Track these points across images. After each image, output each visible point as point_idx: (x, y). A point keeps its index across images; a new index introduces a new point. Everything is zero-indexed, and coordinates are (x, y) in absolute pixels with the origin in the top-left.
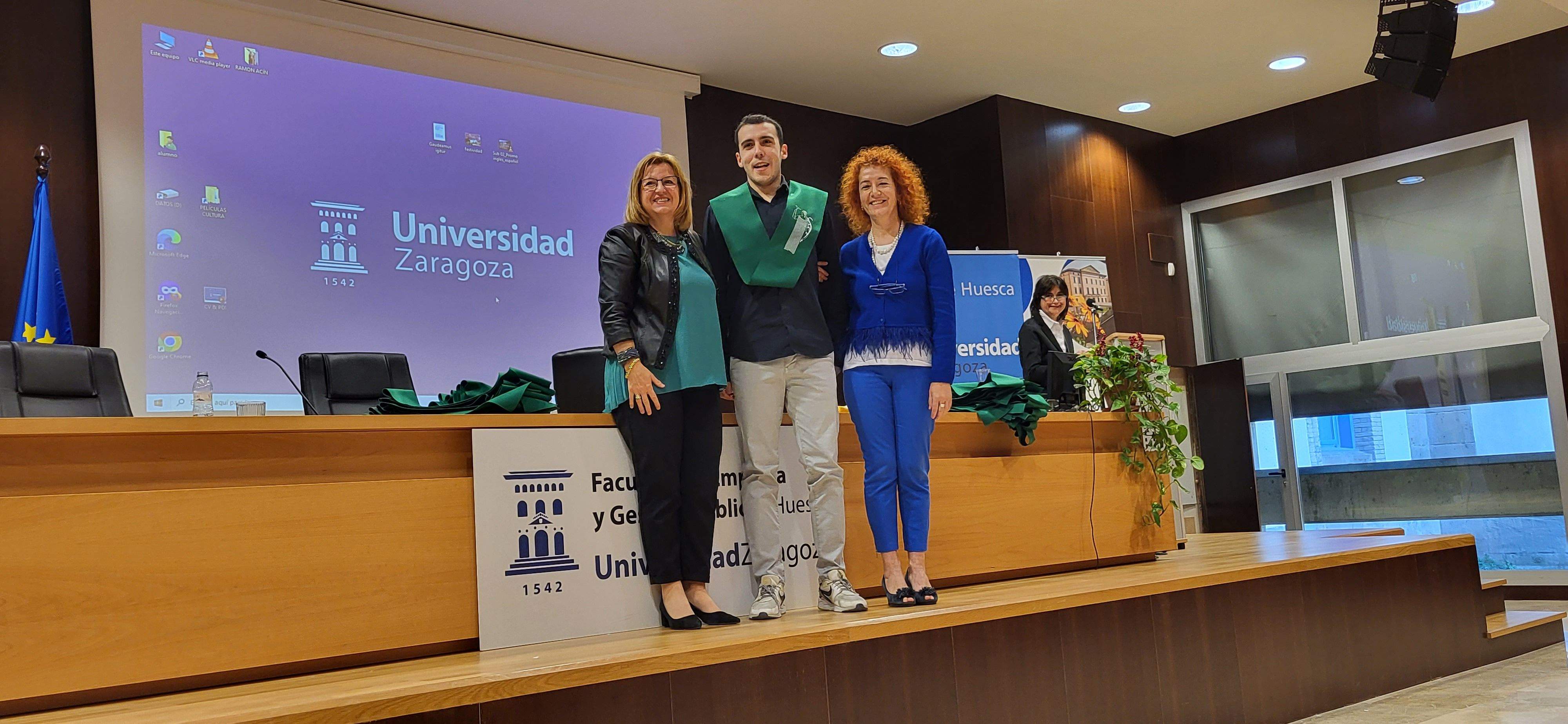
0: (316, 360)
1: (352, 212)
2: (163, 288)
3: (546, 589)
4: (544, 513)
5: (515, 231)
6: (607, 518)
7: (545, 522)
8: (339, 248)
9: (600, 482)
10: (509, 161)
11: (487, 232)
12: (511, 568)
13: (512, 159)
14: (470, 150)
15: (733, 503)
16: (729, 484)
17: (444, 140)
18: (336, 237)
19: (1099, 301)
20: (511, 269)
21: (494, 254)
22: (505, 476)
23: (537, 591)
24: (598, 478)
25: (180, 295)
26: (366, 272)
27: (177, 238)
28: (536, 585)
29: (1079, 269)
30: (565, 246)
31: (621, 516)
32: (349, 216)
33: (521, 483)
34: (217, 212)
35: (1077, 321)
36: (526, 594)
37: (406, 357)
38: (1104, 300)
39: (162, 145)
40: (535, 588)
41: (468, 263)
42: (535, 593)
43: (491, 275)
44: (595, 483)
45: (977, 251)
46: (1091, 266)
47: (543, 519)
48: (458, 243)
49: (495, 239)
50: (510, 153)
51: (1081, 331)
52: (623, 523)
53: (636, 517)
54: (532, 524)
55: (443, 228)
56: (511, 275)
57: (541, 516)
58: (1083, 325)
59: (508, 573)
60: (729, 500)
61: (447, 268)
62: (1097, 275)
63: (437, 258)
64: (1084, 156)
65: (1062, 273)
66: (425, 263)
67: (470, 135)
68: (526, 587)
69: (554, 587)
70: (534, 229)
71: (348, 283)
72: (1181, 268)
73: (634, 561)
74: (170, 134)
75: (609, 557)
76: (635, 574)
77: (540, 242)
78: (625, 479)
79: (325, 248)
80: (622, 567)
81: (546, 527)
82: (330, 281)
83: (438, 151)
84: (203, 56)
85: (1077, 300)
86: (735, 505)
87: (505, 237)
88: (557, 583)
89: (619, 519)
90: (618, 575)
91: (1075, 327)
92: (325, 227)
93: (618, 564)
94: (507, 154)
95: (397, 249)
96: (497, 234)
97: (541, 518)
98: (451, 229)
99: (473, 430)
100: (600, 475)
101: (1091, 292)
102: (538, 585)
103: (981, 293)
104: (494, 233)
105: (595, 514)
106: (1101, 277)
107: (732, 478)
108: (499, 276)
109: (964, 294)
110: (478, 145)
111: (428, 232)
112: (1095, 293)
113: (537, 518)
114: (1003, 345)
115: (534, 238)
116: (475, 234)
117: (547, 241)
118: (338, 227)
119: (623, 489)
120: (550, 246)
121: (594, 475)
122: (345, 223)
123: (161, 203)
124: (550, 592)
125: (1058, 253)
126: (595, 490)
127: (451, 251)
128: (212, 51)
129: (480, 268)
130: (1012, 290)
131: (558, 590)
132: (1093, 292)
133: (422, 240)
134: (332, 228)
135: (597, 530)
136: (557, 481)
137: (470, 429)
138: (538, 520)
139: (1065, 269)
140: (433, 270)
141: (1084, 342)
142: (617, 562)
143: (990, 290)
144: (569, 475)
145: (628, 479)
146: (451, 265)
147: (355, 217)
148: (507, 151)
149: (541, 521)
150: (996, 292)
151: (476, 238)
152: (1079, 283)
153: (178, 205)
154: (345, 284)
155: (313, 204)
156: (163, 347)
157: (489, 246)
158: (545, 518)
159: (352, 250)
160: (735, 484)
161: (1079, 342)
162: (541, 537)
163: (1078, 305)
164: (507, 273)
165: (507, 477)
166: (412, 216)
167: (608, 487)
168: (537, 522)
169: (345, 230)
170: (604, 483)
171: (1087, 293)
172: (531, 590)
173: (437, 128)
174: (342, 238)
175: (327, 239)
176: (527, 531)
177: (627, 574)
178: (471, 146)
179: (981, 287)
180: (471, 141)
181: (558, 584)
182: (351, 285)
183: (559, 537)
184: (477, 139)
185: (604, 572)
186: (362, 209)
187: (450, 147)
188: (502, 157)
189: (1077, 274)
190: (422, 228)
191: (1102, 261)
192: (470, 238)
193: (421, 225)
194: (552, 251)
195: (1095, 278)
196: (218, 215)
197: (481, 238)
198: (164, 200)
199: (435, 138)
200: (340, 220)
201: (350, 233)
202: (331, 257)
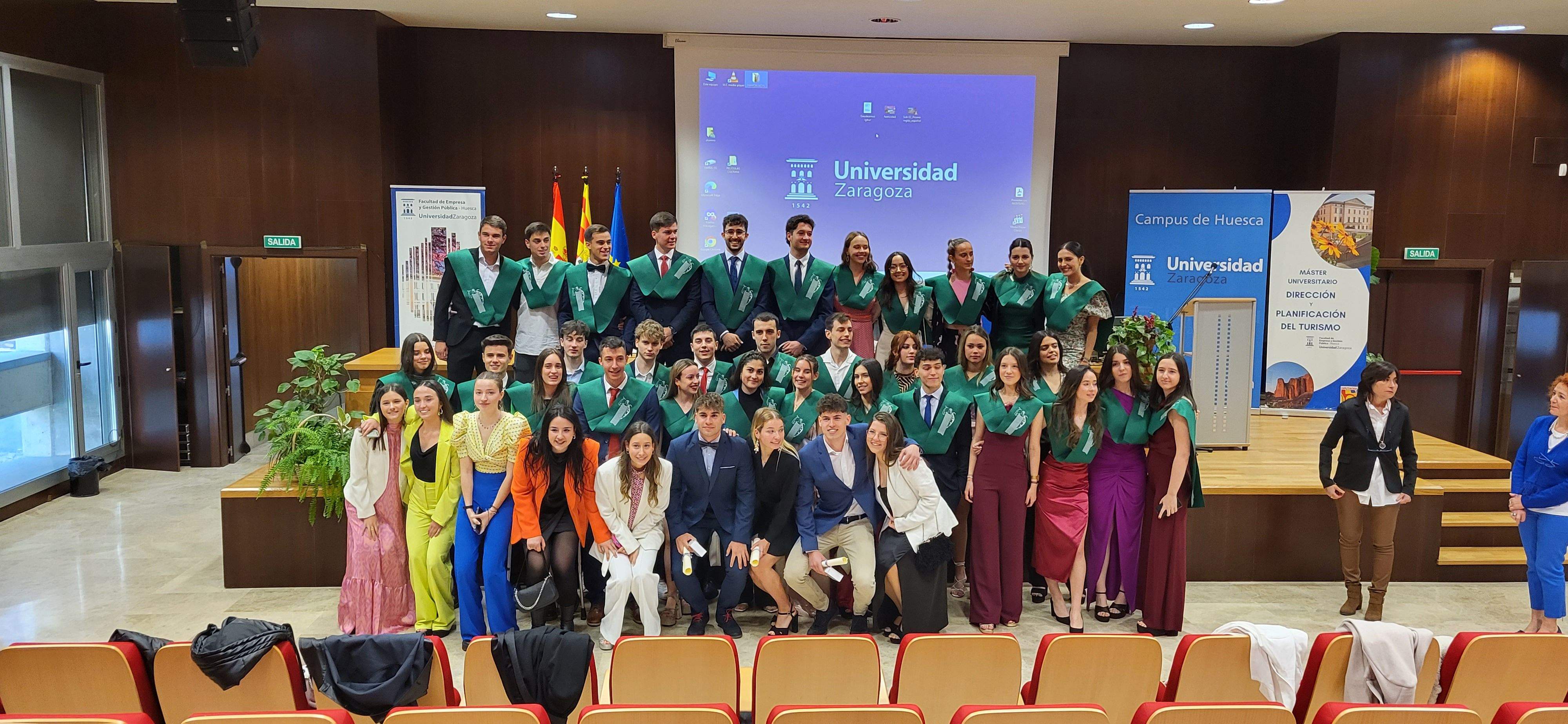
1: (810, 164)
2: (708, 213)
5: (915, 167)
8: (801, 186)
10: (915, 121)
11: (896, 169)
13: (917, 119)
14: (888, 117)
17: (870, 112)
18: (800, 179)
19: (1359, 228)
20: (911, 192)
21: (901, 182)
25: (715, 217)
26: (817, 199)
27: (714, 186)
29: (1343, 201)
30: (951, 174)
32: (808, 166)
34: (735, 170)
35: (1331, 244)
38: (1365, 228)
39: (708, 135)
41: (881, 189)
43: (897, 196)
45: (1235, 190)
46: (1357, 199)
48: (875, 177)
49: (901, 174)
50: (915, 116)
51: (1334, 252)
55: (866, 169)
56: (910, 196)
58: (1336, 249)
61: (867, 194)
62: (1361, 206)
63: (862, 188)
64: (1452, 73)
65: (1323, 205)
66: (854, 191)
67: (888, 107)
70: (929, 165)
71: (806, 205)
74: (712, 129)
77: (932, 172)
79: (793, 186)
83: (866, 120)
84: (730, 82)
85: (1335, 227)
87: (908, 171)
91: (1328, 249)
92: (794, 174)
94: (913, 117)
95: (836, 184)
96: (903, 169)
98: (872, 169)
101: (1351, 221)
103: (1232, 223)
104: (901, 169)
106: (1366, 208)
108: (902, 196)
109: (1216, 224)
110: (893, 113)
111: (856, 172)
112: (1357, 221)
114: (1245, 264)
115: (928, 170)
116: (888, 171)
117: (938, 171)
118: (802, 173)
120: (940, 175)
122: (806, 171)
125: (1324, 188)
127: (870, 182)
128: (734, 78)
129: (889, 192)
130: (1262, 221)
132: (1354, 221)
133: (853, 177)
134: (798, 174)
139: (1326, 202)
140: (859, 195)
141: (1335, 262)
143: (1241, 221)
146: (870, 191)
147: (812, 166)
148: (914, 114)
150: (1245, 223)
151: (888, 173)
152: (1341, 213)
153: (715, 168)
155: (788, 161)
156: (707, 244)
157: (896, 178)
159: (809, 187)
161: (1329, 262)
163: (1335, 232)
164: (908, 194)
166: (847, 163)
169: (806, 174)
171: (1347, 221)
173: (867, 106)
174: (803, 179)
175: (796, 180)
178: (888, 114)
179: (1232, 218)
180: (889, 111)
184: (893, 109)
186: (816, 161)
187: (874, 117)
188: (910, 119)
189: (1340, 205)
190: (853, 169)
191: (1371, 194)
192: (884, 174)
193: (852, 168)
194: (941, 178)
195: (1362, 209)
196: (736, 172)
197: (891, 173)
198: (708, 166)
199: (865, 112)
200: (803, 169)
201: (808, 176)
202: (797, 192)
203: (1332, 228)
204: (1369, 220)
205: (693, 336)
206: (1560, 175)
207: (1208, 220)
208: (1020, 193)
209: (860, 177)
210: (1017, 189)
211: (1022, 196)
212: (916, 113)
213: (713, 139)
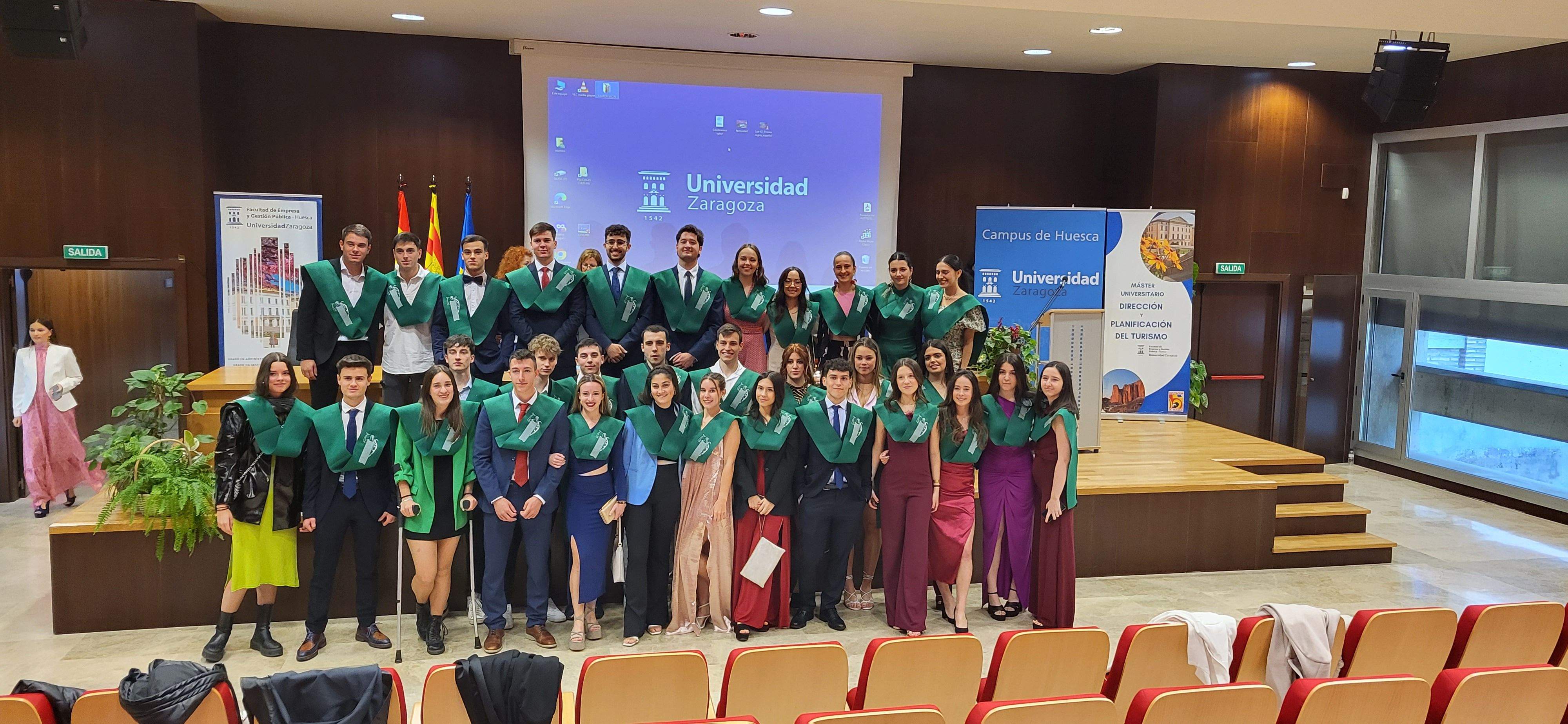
1: (663, 176)
2: (557, 225)
5: (767, 181)
8: (654, 199)
10: (766, 136)
11: (748, 183)
13: (768, 134)
14: (740, 131)
17: (722, 126)
18: (652, 192)
19: (1182, 244)
20: (763, 206)
21: (752, 196)
25: (566, 229)
26: (669, 212)
27: (564, 198)
29: (1168, 219)
30: (801, 189)
32: (661, 179)
34: (586, 182)
35: (1158, 259)
38: (1187, 244)
39: (558, 146)
41: (734, 203)
43: (749, 210)
45: (1073, 208)
46: (1180, 217)
48: (728, 191)
49: (753, 188)
50: (767, 130)
51: (1161, 267)
55: (719, 182)
56: (763, 210)
61: (720, 207)
62: (1184, 224)
63: (714, 201)
65: (1151, 222)
66: (706, 204)
67: (740, 121)
70: (781, 179)
71: (659, 218)
72: (1358, 193)
74: (561, 139)
77: (784, 187)
79: (646, 199)
82: (648, 218)
83: (718, 134)
84: (580, 91)
85: (1161, 243)
87: (760, 185)
91: (1156, 264)
92: (646, 186)
94: (765, 131)
95: (689, 197)
96: (755, 183)
98: (724, 183)
101: (1175, 237)
103: (1071, 239)
104: (753, 183)
106: (1188, 226)
108: (754, 210)
109: (1056, 239)
110: (745, 127)
111: (709, 185)
112: (1180, 238)
114: (1083, 277)
115: (780, 184)
116: (740, 185)
117: (789, 186)
118: (654, 186)
120: (791, 189)
122: (658, 183)
123: (556, 179)
125: (1151, 207)
127: (723, 196)
128: (585, 88)
129: (742, 206)
130: (1097, 237)
132: (1178, 238)
133: (705, 190)
134: (650, 186)
139: (1154, 220)
140: (711, 209)
141: (1162, 275)
143: (1079, 237)
146: (723, 205)
147: (664, 179)
148: (765, 129)
150: (1083, 239)
151: (740, 187)
152: (1166, 230)
153: (565, 179)
154: (656, 219)
155: (640, 173)
157: (749, 192)
159: (662, 199)
161: (1156, 276)
163: (1161, 248)
164: (760, 208)
166: (699, 176)
169: (658, 187)
171: (1172, 238)
173: (719, 119)
174: (656, 192)
175: (648, 193)
178: (740, 128)
179: (1071, 234)
180: (741, 125)
182: (660, 220)
184: (744, 124)
186: (668, 174)
187: (726, 130)
188: (761, 134)
189: (1165, 223)
191: (1192, 214)
192: (736, 187)
193: (705, 181)
194: (792, 193)
195: (1184, 226)
196: (587, 183)
197: (743, 187)
198: (558, 177)
199: (717, 126)
200: (655, 181)
201: (661, 189)
202: (649, 204)
203: (1159, 244)
204: (1191, 238)
205: (578, 350)
206: (1343, 198)
207: (1049, 236)
208: (868, 208)
209: (713, 191)
210: (865, 204)
211: (870, 211)
212: (767, 128)
213: (563, 149)
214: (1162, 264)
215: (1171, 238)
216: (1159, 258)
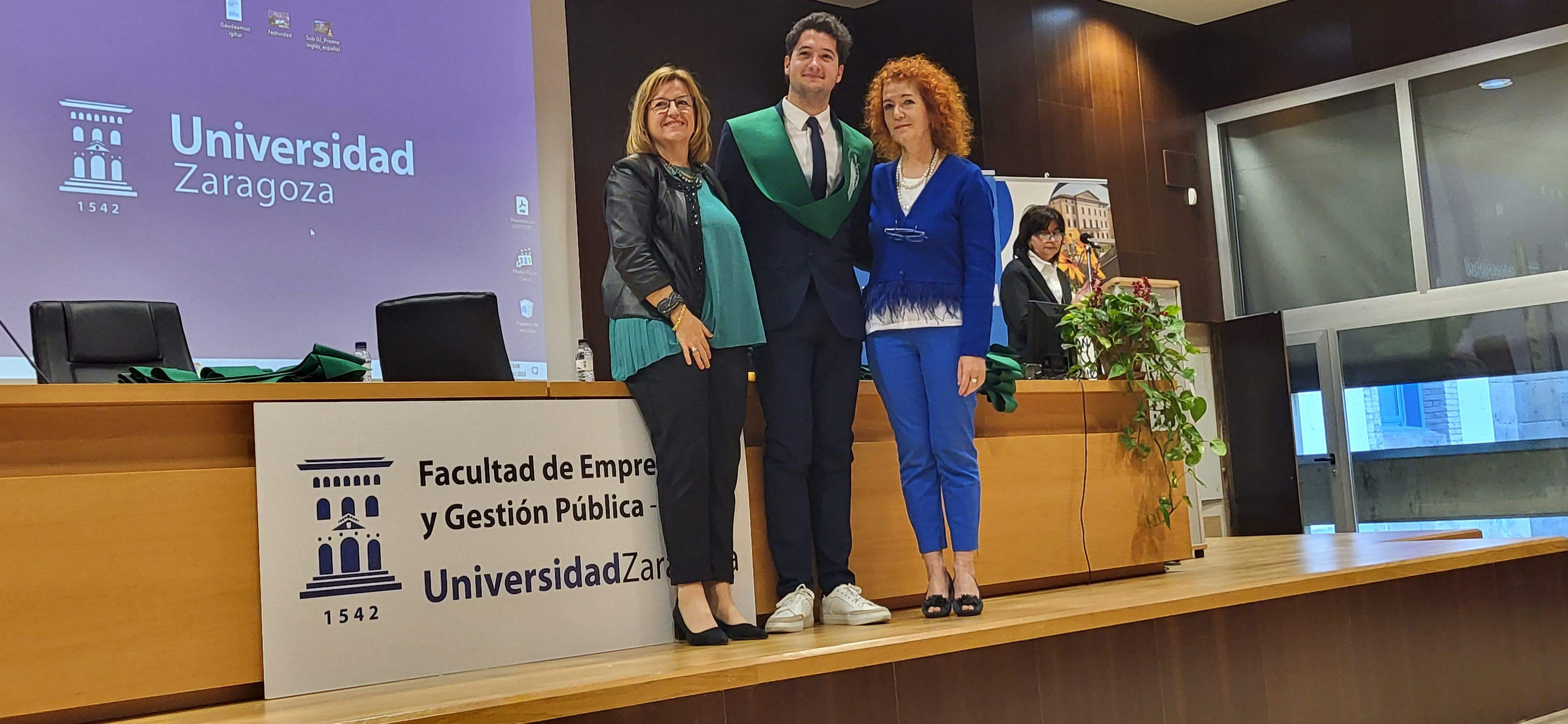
0: (55, 310)
1: (116, 115)
3: (356, 616)
4: (354, 515)
5: (336, 142)
6: (441, 519)
7: (355, 526)
8: (98, 163)
9: (431, 473)
10: (329, 49)
11: (299, 142)
12: (308, 588)
13: (333, 45)
14: (276, 33)
15: (611, 500)
16: (606, 475)
17: (240, 19)
18: (93, 148)
19: (1098, 237)
20: (330, 192)
21: (308, 171)
22: (299, 466)
23: (343, 618)
24: (427, 468)
26: (135, 194)
28: (342, 611)
29: (1073, 195)
30: (402, 162)
31: (460, 517)
32: (112, 119)
33: (321, 474)
35: (1070, 262)
36: (329, 622)
37: (177, 308)
38: (1105, 236)
40: (342, 615)
41: (272, 183)
42: (341, 622)
43: (304, 199)
44: (424, 474)
46: (1088, 191)
47: (352, 523)
48: (259, 156)
49: (309, 152)
50: (330, 38)
51: (1076, 275)
52: (464, 527)
53: (480, 519)
54: (335, 529)
55: (239, 137)
56: (331, 200)
57: (350, 519)
59: (303, 595)
60: (607, 496)
61: (244, 190)
62: (1096, 203)
63: (231, 177)
64: (1081, 49)
65: (1052, 199)
66: (215, 183)
67: (275, 13)
68: (328, 613)
69: (367, 613)
70: (362, 139)
71: (110, 208)
72: (1205, 195)
73: (478, 578)
75: (444, 573)
76: (479, 594)
77: (369, 156)
78: (465, 469)
79: (79, 163)
80: (462, 586)
81: (356, 534)
82: (85, 206)
83: (232, 34)
85: (1070, 235)
86: (615, 504)
87: (322, 149)
88: (371, 608)
89: (457, 522)
90: (456, 597)
91: (1068, 270)
92: (78, 134)
93: (456, 581)
94: (325, 40)
95: (176, 164)
96: (312, 146)
97: (349, 521)
98: (251, 138)
99: (255, 404)
100: (430, 463)
101: (1088, 226)
102: (346, 610)
104: (308, 144)
105: (424, 516)
106: (1102, 206)
107: (610, 466)
108: (314, 201)
110: (286, 26)
111: (219, 141)
112: (1094, 226)
113: (343, 522)
115: (361, 150)
116: (282, 145)
117: (379, 155)
118: (97, 135)
119: (462, 482)
120: (383, 162)
121: (423, 464)
122: (107, 129)
124: (361, 620)
125: (1047, 174)
126: (423, 483)
127: (249, 167)
129: (289, 190)
131: (373, 618)
132: (1091, 225)
133: (211, 152)
134: (88, 135)
135: (426, 536)
136: (371, 472)
137: (251, 403)
138: (346, 523)
139: (1056, 195)
140: (226, 193)
142: (454, 579)
144: (388, 464)
145: (469, 468)
146: (250, 185)
147: (120, 121)
148: (325, 35)
149: (349, 525)
151: (283, 150)
152: (1074, 213)
154: (106, 210)
155: (62, 103)
157: (301, 161)
158: (354, 521)
159: (116, 166)
160: (614, 475)
162: (350, 546)
163: (1071, 242)
164: (326, 197)
165: (302, 467)
166: (197, 121)
167: (442, 479)
168: (343, 527)
169: (107, 138)
170: (436, 473)
172: (336, 617)
173: (231, 4)
174: (101, 149)
175: (84, 150)
176: (330, 539)
177: (468, 596)
178: (276, 28)
180: (277, 22)
181: (373, 610)
182: (114, 212)
183: (374, 547)
184: (285, 20)
185: (436, 591)
186: (129, 111)
187: (248, 29)
188: (319, 43)
189: (1070, 201)
190: (211, 136)
191: (1103, 185)
192: (276, 151)
193: (209, 133)
194: (385, 169)
195: (1093, 207)
197: (290, 150)
199: (228, 17)
200: (100, 125)
201: (113, 142)
202: (88, 174)
204: (1108, 225)
206: (1191, 202)
208: (523, 207)
210: (519, 199)
211: (527, 213)
214: (1077, 270)
215: (1082, 226)
216: (1071, 260)
